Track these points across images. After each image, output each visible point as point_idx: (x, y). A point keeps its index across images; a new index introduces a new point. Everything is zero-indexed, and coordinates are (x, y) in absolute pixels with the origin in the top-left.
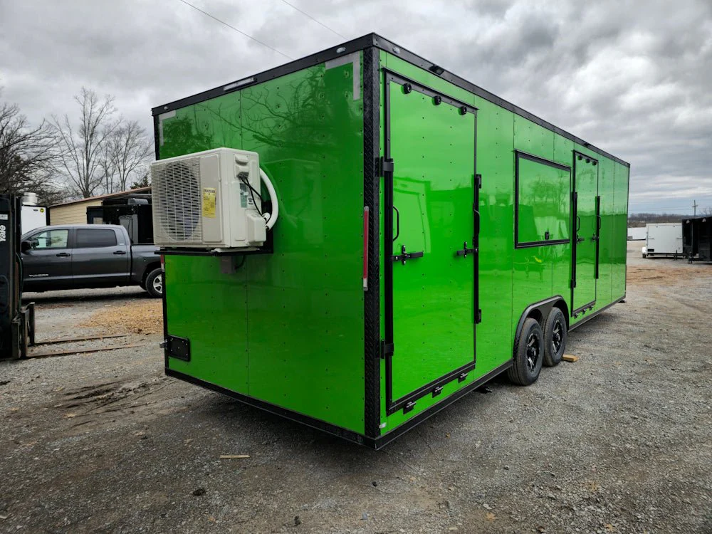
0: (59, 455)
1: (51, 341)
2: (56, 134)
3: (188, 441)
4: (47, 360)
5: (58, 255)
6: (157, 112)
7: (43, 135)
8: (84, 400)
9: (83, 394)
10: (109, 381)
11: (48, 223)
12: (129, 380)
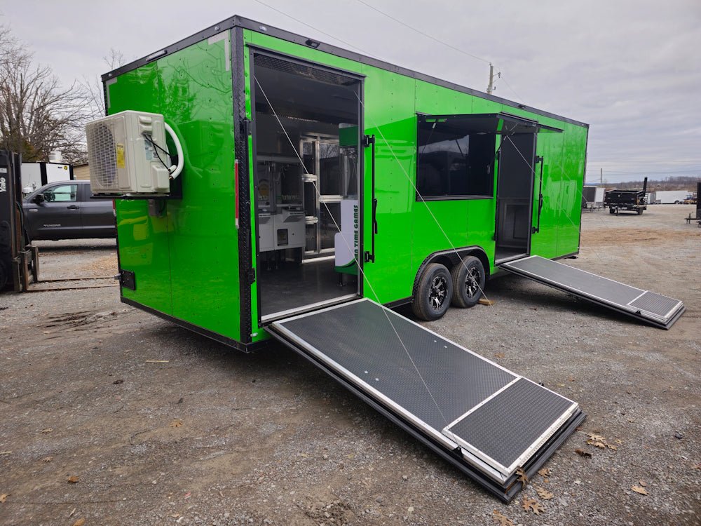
0: (26, 357)
1: (52, 279)
2: (87, 95)
3: (127, 351)
4: (43, 293)
5: (68, 208)
6: (105, 78)
7: (75, 95)
8: (62, 323)
9: (62, 319)
10: (87, 310)
11: (72, 178)
12: (103, 310)
